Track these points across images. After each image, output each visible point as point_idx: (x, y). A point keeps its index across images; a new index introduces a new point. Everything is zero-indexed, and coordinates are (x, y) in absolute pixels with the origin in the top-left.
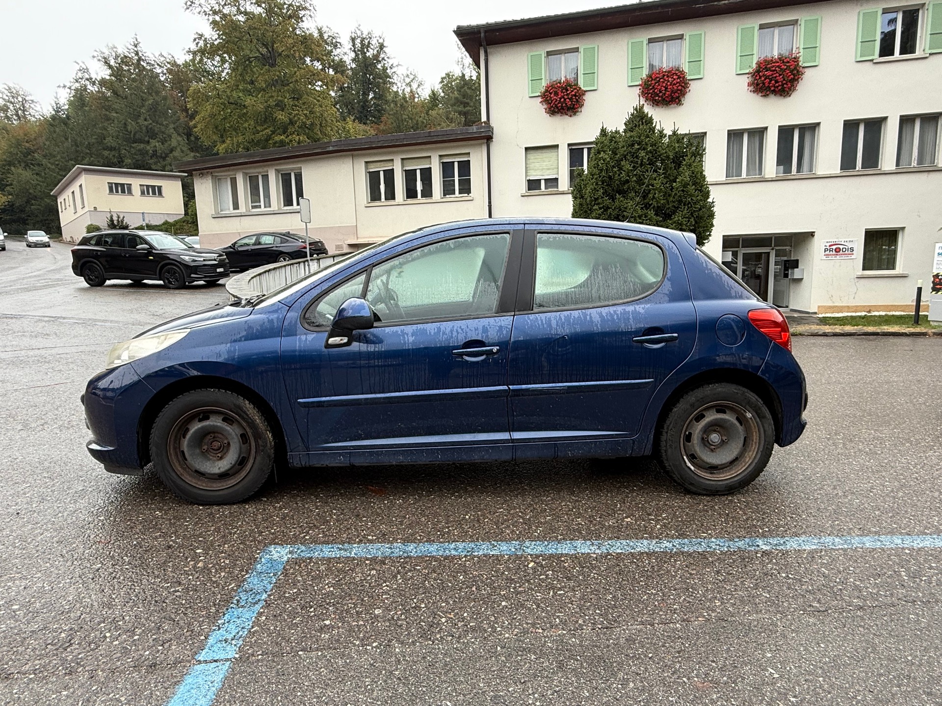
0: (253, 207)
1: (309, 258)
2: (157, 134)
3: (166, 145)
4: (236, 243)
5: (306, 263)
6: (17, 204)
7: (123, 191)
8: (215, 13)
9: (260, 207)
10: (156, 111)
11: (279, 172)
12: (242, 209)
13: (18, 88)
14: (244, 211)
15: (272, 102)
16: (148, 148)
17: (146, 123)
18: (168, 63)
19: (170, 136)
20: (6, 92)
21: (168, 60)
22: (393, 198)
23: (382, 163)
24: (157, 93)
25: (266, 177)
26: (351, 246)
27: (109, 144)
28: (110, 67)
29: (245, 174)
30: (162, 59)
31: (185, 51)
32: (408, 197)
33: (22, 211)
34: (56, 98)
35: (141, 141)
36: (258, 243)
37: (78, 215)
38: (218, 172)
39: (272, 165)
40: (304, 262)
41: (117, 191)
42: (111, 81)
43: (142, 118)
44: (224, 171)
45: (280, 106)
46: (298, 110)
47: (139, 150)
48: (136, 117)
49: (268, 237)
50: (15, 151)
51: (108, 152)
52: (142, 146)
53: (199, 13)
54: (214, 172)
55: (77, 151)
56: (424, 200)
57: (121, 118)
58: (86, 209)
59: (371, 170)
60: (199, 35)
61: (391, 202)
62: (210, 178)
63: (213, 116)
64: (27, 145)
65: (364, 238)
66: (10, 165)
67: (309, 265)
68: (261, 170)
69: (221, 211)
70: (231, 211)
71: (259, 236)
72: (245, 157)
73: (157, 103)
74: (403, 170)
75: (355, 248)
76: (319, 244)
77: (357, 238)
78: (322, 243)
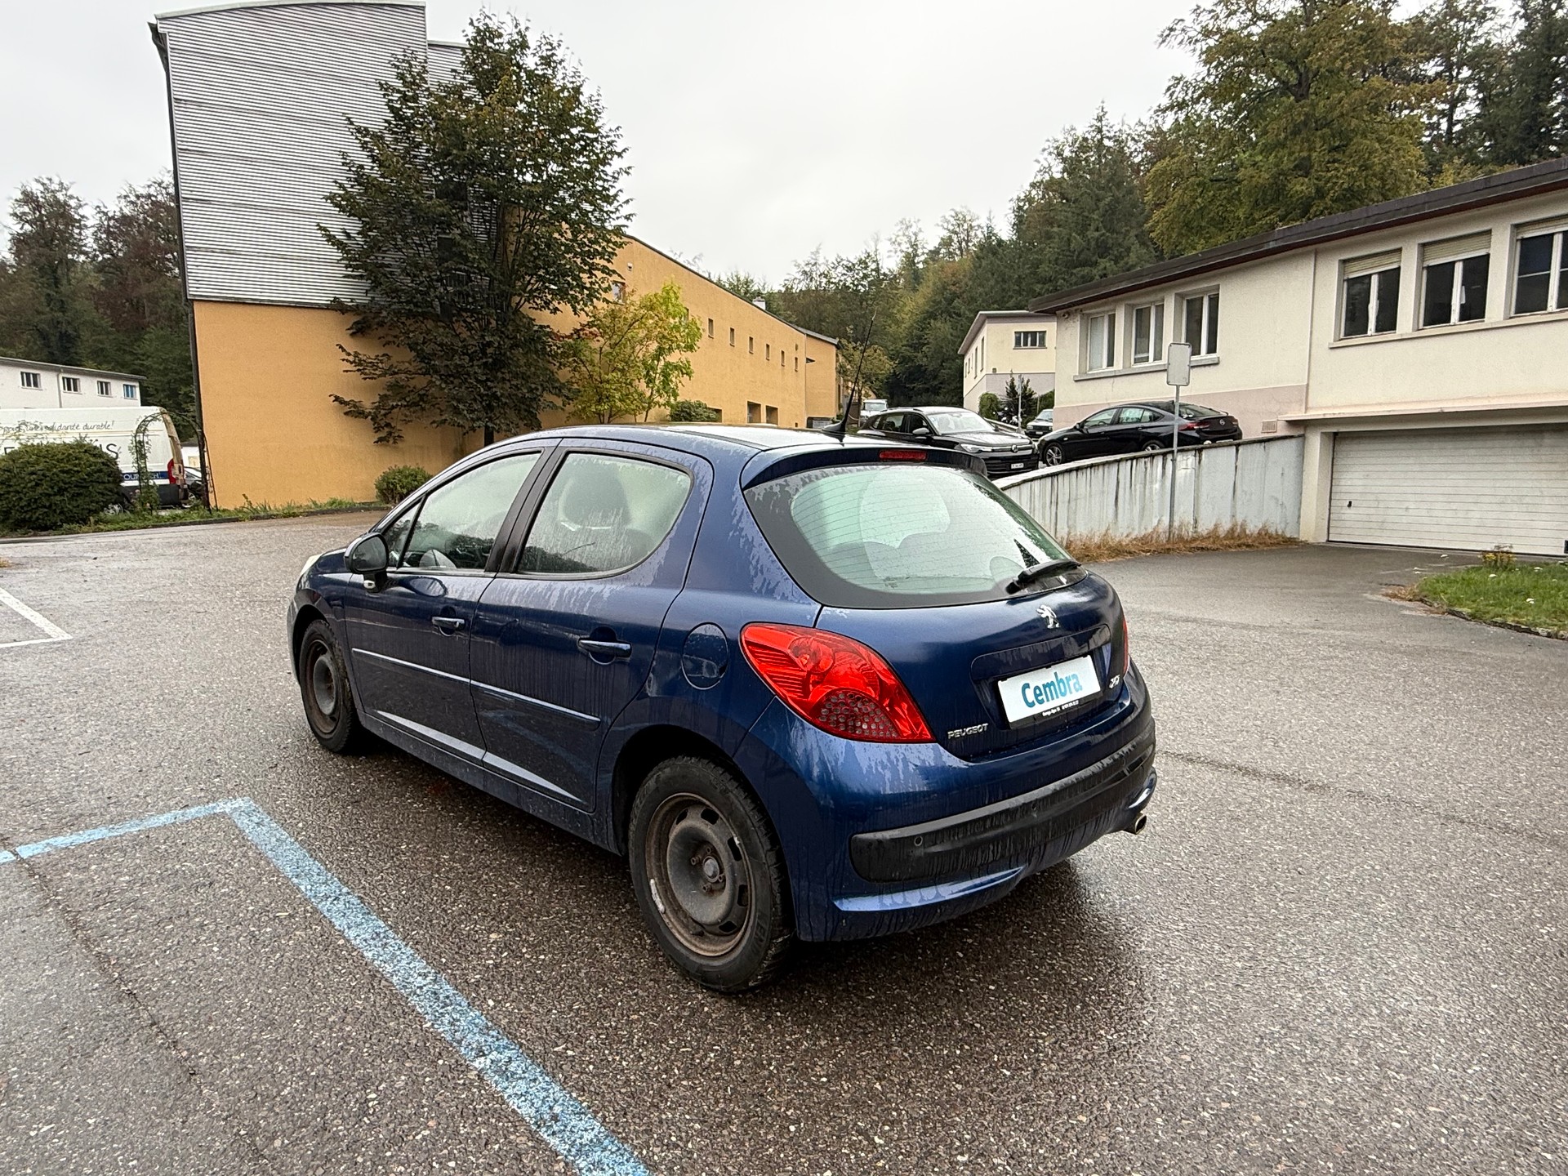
0: (1137, 361)
1: (1175, 448)
2: (1110, 248)
3: (1122, 263)
4: (1085, 421)
5: (1169, 457)
6: (931, 368)
7: (1034, 343)
8: (1207, 33)
9: (1147, 359)
10: (1113, 213)
11: (1183, 298)
12: (1119, 365)
13: (965, 211)
14: (1121, 368)
15: (1287, 164)
16: (1095, 271)
17: (1097, 234)
18: (1148, 133)
19: (1128, 250)
20: (952, 220)
21: (1148, 129)
22: (1392, 326)
23: (1376, 259)
24: (1119, 185)
25: (1160, 309)
26: (1292, 424)
27: (1043, 274)
28: (1064, 160)
29: (1130, 307)
30: (1142, 128)
31: (1152, 112)
32: (1428, 322)
33: (935, 378)
34: (989, 219)
35: (1083, 264)
36: (1117, 421)
37: (978, 379)
38: (1091, 308)
39: (1171, 288)
40: (1164, 455)
41: (1026, 344)
42: (1060, 182)
43: (1092, 228)
44: (1098, 306)
45: (1303, 168)
46: (1336, 169)
47: (1083, 277)
48: (1083, 229)
49: (1133, 410)
50: (938, 298)
51: (1040, 286)
52: (1087, 270)
53: (1181, 43)
54: (1086, 309)
55: (1004, 290)
56: (1466, 326)
57: (1065, 232)
58: (984, 372)
59: (1351, 276)
60: (1177, 79)
61: (1389, 336)
62: (1079, 318)
63: (1182, 207)
64: (953, 288)
65: (1321, 408)
66: (930, 317)
67: (1173, 460)
68: (1152, 298)
69: (1091, 369)
70: (1104, 369)
71: (1121, 409)
72: (1129, 279)
73: (1117, 200)
74: (1421, 268)
75: (1301, 426)
76: (1222, 422)
77: (1306, 409)
78: (1229, 420)
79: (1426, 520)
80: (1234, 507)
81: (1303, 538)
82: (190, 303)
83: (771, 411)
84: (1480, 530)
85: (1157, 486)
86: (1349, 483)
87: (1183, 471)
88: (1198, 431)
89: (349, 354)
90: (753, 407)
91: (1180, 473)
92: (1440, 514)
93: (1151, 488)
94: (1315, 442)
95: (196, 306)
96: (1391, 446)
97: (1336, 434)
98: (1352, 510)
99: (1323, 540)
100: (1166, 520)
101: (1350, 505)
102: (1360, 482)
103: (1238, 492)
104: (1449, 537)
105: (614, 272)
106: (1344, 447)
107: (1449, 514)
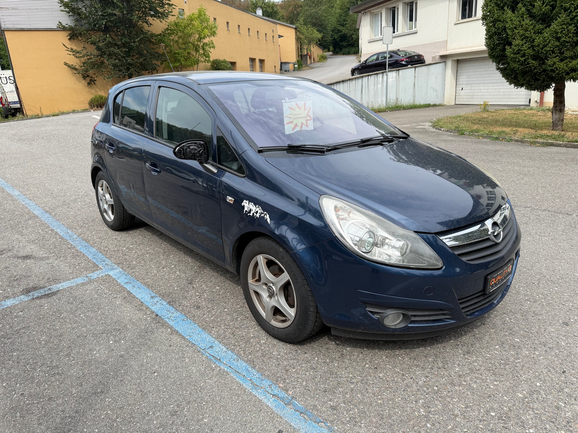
1: (387, 70)
5: (385, 74)
11: (407, 4)
25: (398, 10)
26: (442, 57)
29: (388, 9)
36: (377, 59)
40: (383, 73)
44: (376, 9)
54: (372, 10)
62: (369, 14)
65: (451, 49)
67: (387, 75)
70: (379, 37)
71: (379, 54)
75: (444, 58)
76: (416, 57)
77: (447, 50)
78: (419, 56)
79: (486, 94)
80: (414, 92)
81: (446, 103)
82: (3, 31)
83: (262, 61)
84: (504, 97)
85: (380, 86)
86: (462, 80)
87: (391, 79)
88: (406, 61)
89: (69, 48)
90: (252, 60)
91: (390, 80)
92: (491, 91)
93: (377, 87)
94: (449, 64)
95: (6, 33)
96: (475, 64)
97: (458, 60)
98: (463, 91)
99: (453, 104)
100: (384, 99)
101: (462, 89)
102: (465, 80)
103: (416, 86)
104: (493, 100)
105: (172, 4)
106: (461, 65)
107: (494, 91)
